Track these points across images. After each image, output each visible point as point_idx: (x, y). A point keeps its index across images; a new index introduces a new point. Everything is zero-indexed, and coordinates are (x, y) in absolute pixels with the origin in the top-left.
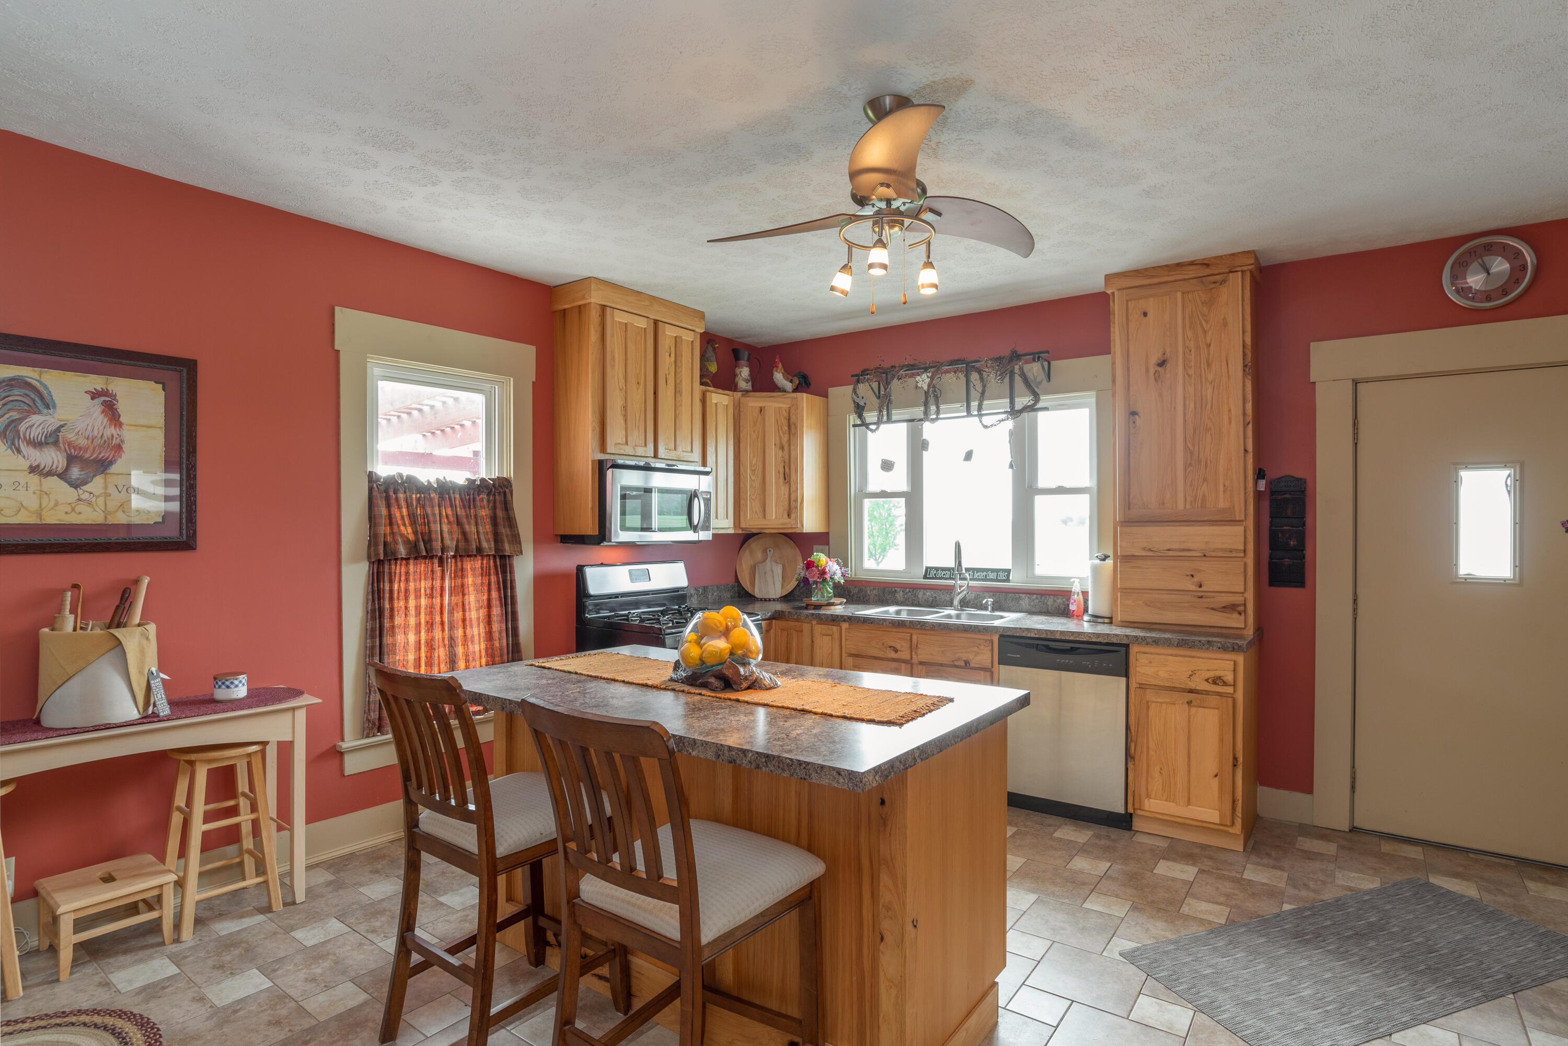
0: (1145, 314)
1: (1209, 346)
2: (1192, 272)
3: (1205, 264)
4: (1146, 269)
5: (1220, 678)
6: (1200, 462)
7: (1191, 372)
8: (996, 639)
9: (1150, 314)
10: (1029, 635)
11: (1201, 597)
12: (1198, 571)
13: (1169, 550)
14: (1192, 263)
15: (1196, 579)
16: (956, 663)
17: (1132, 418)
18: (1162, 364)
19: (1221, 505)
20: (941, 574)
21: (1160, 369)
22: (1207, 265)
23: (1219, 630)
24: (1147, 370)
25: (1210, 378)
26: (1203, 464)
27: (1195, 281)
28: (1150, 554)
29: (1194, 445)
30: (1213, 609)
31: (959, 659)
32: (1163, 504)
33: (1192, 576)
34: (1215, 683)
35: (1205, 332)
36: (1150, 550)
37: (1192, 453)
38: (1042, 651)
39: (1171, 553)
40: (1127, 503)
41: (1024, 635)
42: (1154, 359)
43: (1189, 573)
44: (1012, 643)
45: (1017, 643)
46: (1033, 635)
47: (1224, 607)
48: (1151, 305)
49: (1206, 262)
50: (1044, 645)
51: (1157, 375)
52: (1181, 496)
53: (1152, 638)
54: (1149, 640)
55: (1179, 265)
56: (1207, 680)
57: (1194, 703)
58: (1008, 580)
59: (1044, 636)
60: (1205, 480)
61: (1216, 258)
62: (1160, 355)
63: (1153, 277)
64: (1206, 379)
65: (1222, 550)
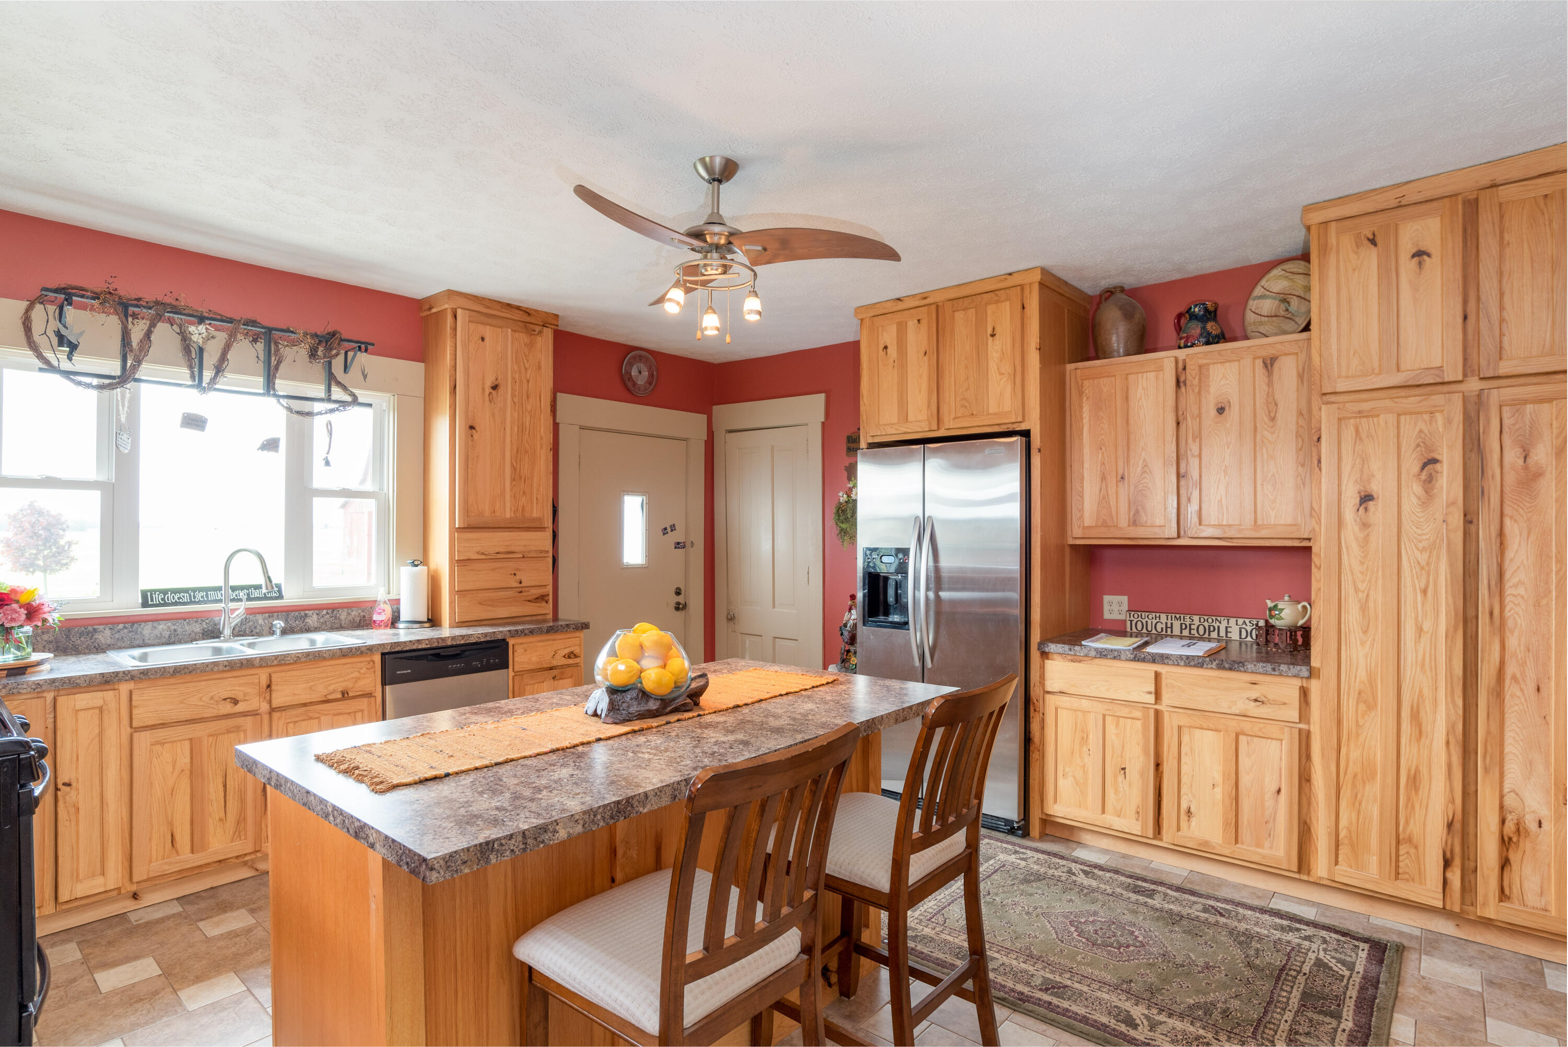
0: (483, 339)
1: (528, 381)
2: (517, 315)
3: (527, 312)
4: (483, 299)
5: (572, 652)
6: (520, 477)
7: (516, 400)
8: (377, 658)
9: (487, 340)
10: (420, 647)
11: (521, 592)
12: (518, 570)
13: (498, 553)
14: (518, 308)
15: (518, 577)
16: (330, 697)
17: (470, 431)
18: (495, 387)
19: (535, 515)
20: (170, 597)
21: (494, 392)
22: (529, 314)
23: (530, 618)
24: (483, 390)
25: (529, 408)
26: (523, 479)
27: (521, 324)
28: (483, 557)
29: (517, 463)
30: (529, 601)
31: (334, 692)
32: (494, 512)
33: (515, 574)
34: (569, 657)
35: (526, 369)
36: (483, 554)
37: (515, 469)
38: (432, 660)
39: (499, 556)
40: (466, 510)
41: (414, 647)
42: (489, 383)
43: (513, 572)
44: (401, 658)
45: (405, 658)
46: (424, 646)
47: (536, 598)
48: (487, 331)
49: (528, 311)
50: (432, 655)
51: (491, 397)
52: (508, 505)
53: (528, 629)
54: (527, 631)
55: (509, 306)
56: (564, 657)
57: (557, 677)
58: (280, 597)
59: (435, 645)
60: (524, 493)
61: (535, 310)
62: (494, 379)
63: (488, 307)
64: (526, 409)
65: (536, 551)
